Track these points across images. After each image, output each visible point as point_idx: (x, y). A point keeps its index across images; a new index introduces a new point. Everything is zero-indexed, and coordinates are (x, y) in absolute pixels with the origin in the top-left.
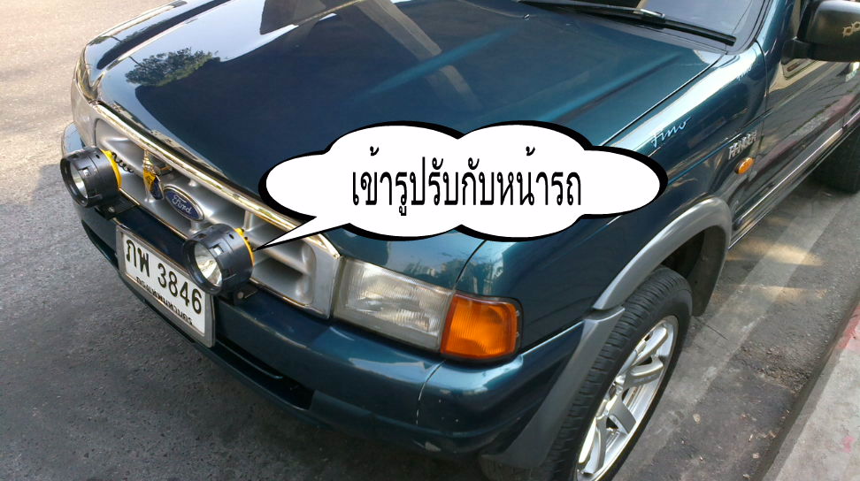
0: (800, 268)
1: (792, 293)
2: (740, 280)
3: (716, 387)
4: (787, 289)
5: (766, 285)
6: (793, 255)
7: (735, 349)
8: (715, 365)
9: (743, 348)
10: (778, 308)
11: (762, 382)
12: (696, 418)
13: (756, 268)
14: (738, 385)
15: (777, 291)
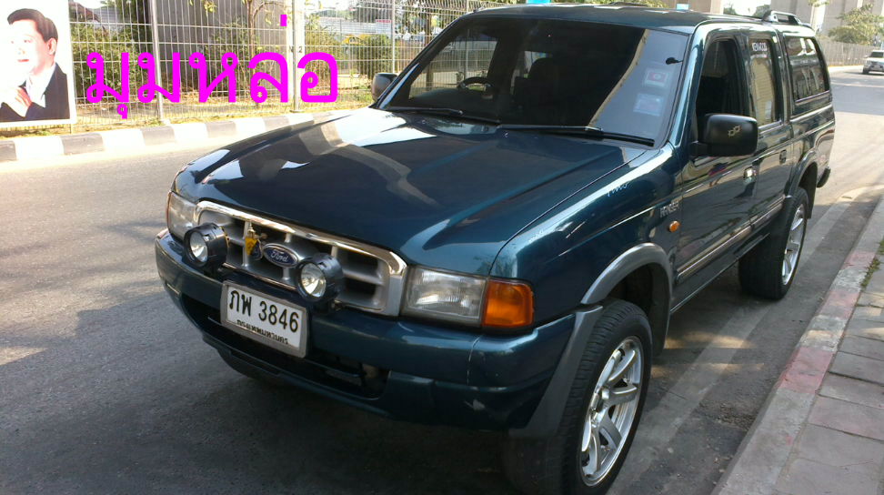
0: (739, 350)
1: (734, 367)
2: (692, 361)
3: (682, 430)
4: (731, 365)
5: (713, 363)
6: (731, 342)
7: (695, 406)
8: (680, 417)
9: (701, 405)
10: (725, 377)
11: (719, 425)
12: (670, 450)
13: (703, 353)
14: (700, 428)
15: (723, 366)
